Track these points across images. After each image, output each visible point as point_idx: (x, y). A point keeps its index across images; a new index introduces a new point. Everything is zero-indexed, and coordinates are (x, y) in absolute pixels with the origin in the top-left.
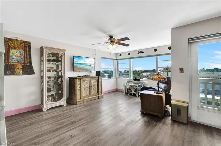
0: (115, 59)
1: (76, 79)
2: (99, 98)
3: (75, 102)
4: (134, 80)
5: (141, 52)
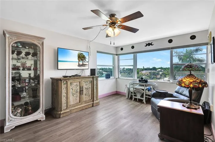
0: (115, 53)
1: (60, 81)
2: (93, 106)
3: (58, 114)
4: (140, 81)
5: (149, 44)
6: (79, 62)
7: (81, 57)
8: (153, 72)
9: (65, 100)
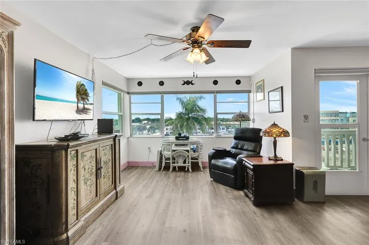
0: (126, 90)
2: (117, 198)
4: (177, 138)
5: (188, 83)
6: (78, 104)
7: (82, 93)
8: (137, 126)
9: (74, 199)
